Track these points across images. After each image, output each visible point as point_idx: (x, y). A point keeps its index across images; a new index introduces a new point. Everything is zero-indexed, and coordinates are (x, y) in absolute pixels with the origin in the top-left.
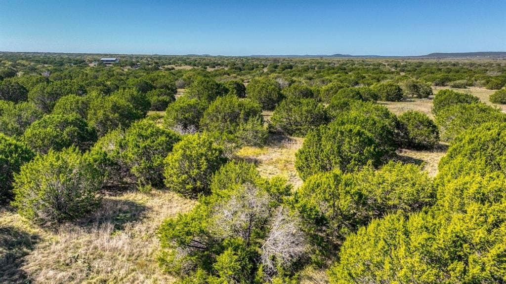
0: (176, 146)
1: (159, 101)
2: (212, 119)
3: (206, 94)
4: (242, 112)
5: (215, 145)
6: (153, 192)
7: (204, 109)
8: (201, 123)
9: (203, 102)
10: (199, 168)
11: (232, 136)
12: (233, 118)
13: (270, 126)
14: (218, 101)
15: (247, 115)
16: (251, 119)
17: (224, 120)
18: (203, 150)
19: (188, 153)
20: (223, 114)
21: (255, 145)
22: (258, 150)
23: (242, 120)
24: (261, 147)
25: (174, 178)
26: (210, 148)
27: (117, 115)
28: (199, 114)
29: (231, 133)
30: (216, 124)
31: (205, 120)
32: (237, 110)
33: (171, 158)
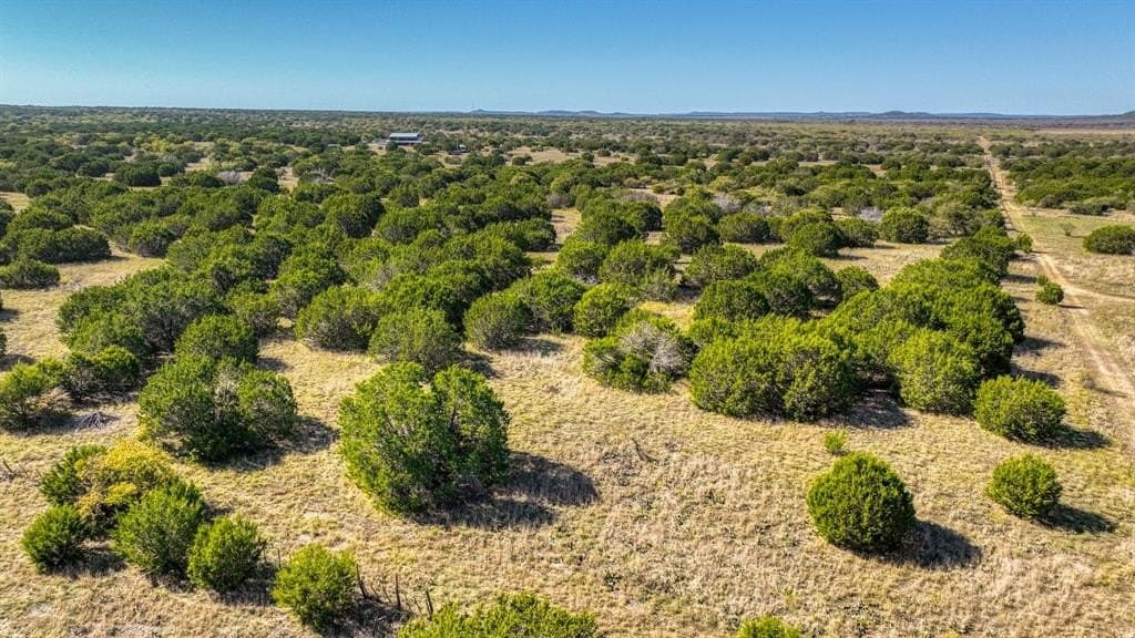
0: (585, 295)
1: (537, 238)
2: (613, 269)
3: (605, 233)
4: (649, 262)
5: (619, 296)
6: (562, 335)
7: (604, 257)
8: (599, 272)
9: (603, 247)
10: (605, 314)
11: (635, 289)
12: (638, 268)
13: (684, 280)
14: (621, 247)
15: (655, 264)
16: (658, 270)
17: (628, 270)
18: (609, 299)
19: (596, 301)
20: (626, 263)
21: (662, 300)
22: (663, 305)
23: (648, 271)
24: (667, 302)
25: (583, 323)
26: (615, 298)
27: (507, 261)
28: (597, 262)
29: (634, 285)
30: (619, 275)
31: (605, 268)
32: (642, 259)
33: (579, 306)
